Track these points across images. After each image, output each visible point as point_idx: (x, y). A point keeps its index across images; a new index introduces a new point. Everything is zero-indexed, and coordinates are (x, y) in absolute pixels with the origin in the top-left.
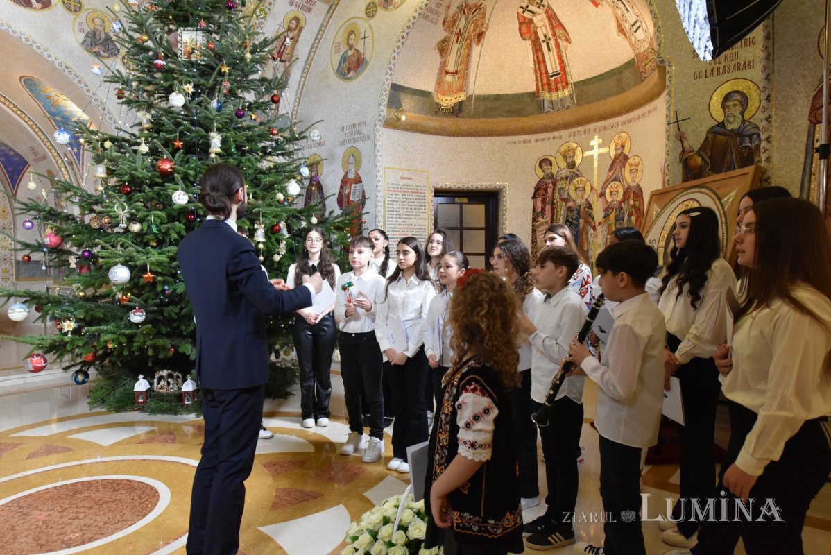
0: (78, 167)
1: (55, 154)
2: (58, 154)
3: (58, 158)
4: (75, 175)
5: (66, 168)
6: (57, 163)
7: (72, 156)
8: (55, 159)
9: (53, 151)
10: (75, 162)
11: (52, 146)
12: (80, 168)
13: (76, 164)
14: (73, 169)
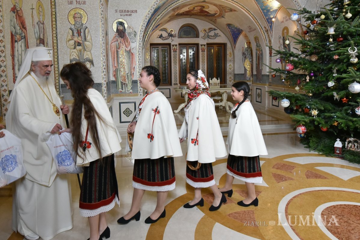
0: (270, 32)
1: (260, 28)
2: (262, 27)
3: (261, 29)
4: (268, 36)
5: (264, 33)
6: (261, 31)
7: (268, 27)
8: (260, 30)
9: (260, 26)
10: (270, 30)
11: (260, 24)
12: (271, 33)
13: (270, 31)
14: (268, 33)
